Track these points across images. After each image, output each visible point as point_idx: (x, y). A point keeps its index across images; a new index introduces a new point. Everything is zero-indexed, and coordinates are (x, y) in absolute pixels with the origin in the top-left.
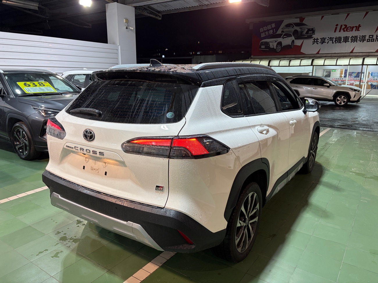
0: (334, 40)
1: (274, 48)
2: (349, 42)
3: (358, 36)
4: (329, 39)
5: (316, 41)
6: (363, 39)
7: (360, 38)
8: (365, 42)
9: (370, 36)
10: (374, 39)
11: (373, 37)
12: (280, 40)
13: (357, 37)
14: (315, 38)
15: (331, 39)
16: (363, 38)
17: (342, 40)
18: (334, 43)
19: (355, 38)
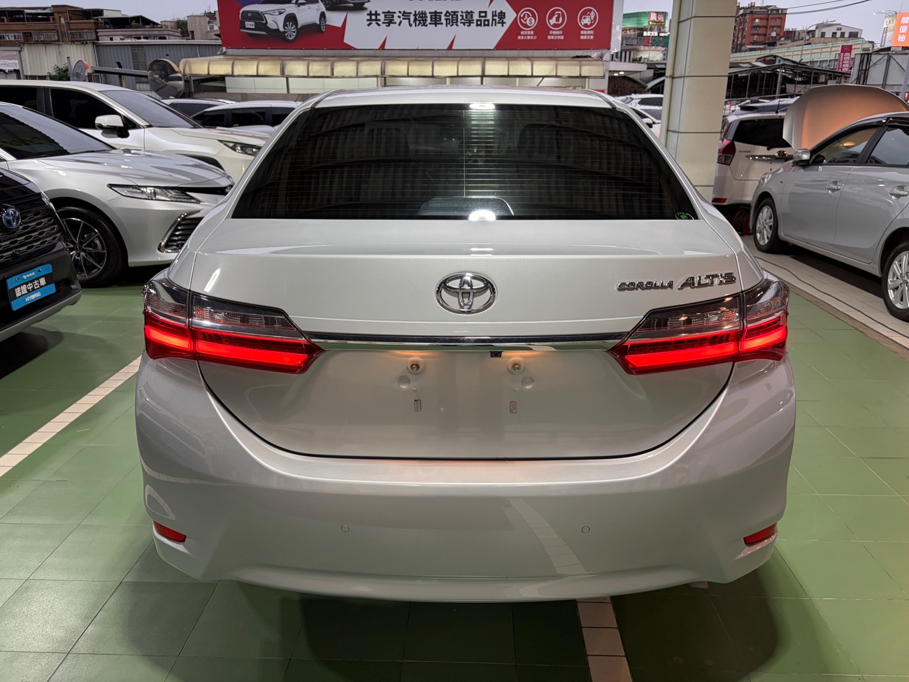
0: (412, 18)
1: (278, 30)
2: (442, 24)
3: (458, 12)
4: (400, 15)
5: (373, 18)
6: (468, 19)
7: (462, 16)
8: (473, 25)
9: (480, 12)
10: (488, 21)
11: (486, 16)
12: (290, 8)
13: (457, 15)
14: (371, 12)
15: (406, 15)
16: (469, 16)
17: (429, 19)
18: (414, 25)
19: (452, 17)
